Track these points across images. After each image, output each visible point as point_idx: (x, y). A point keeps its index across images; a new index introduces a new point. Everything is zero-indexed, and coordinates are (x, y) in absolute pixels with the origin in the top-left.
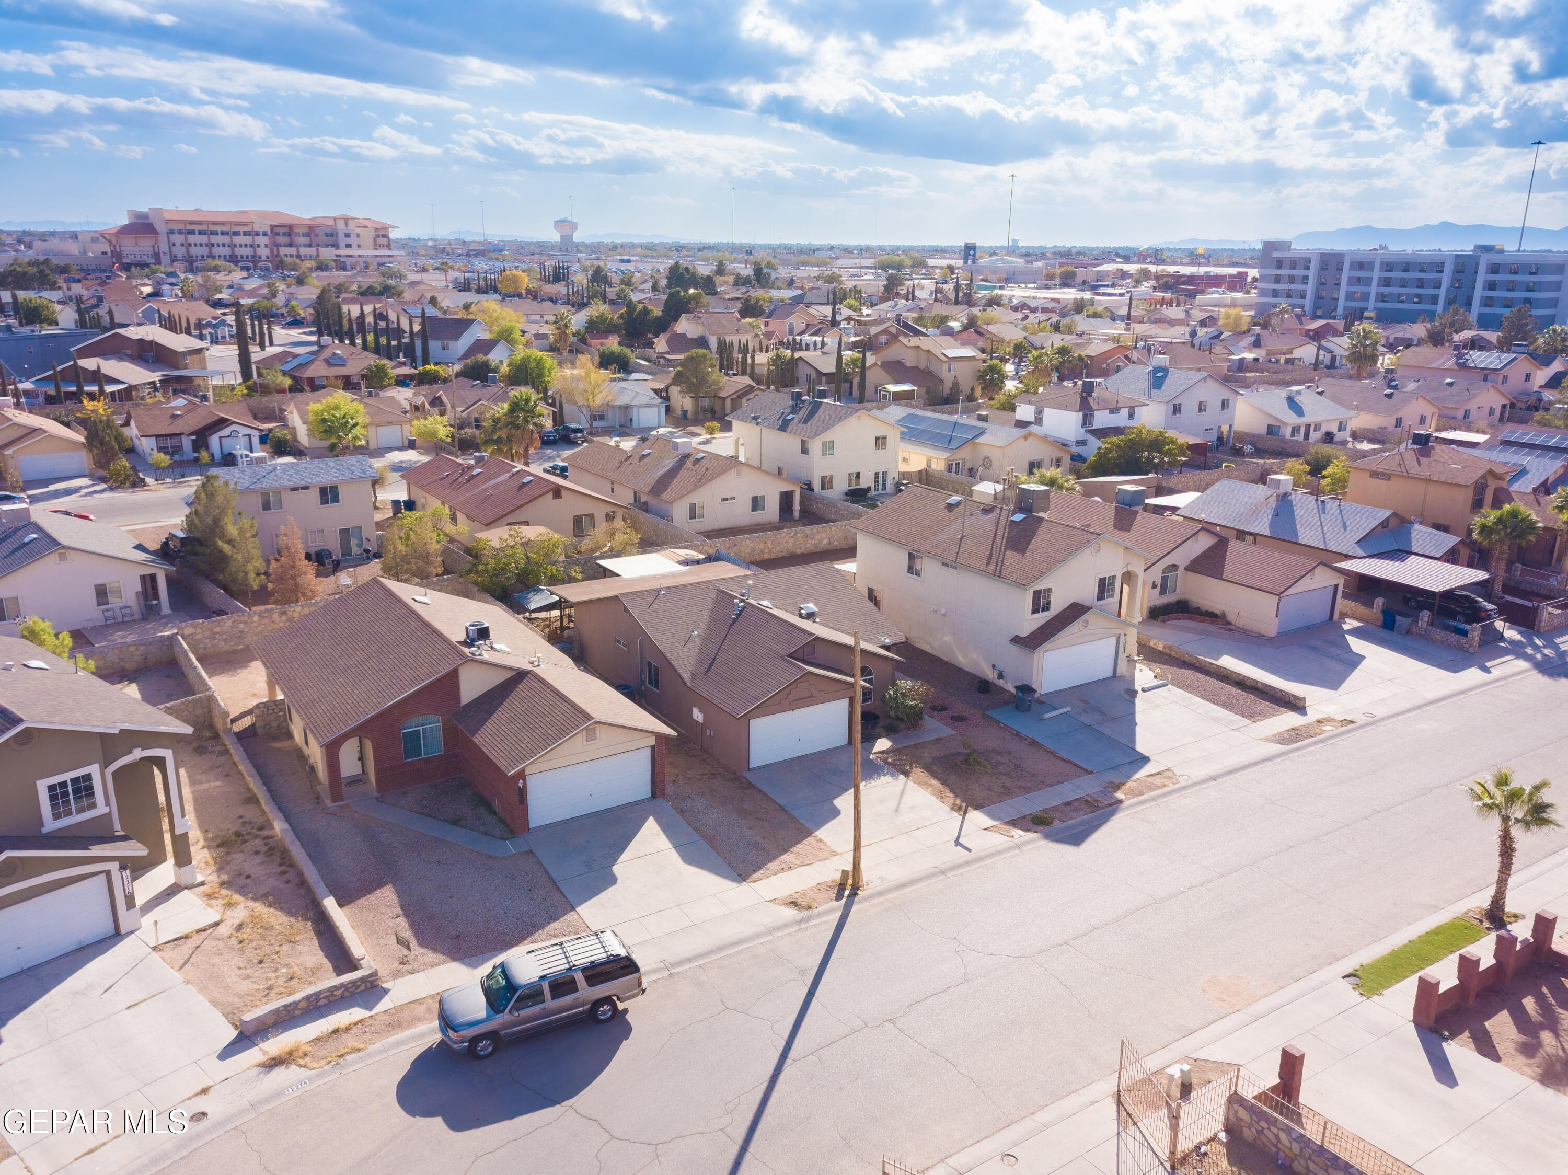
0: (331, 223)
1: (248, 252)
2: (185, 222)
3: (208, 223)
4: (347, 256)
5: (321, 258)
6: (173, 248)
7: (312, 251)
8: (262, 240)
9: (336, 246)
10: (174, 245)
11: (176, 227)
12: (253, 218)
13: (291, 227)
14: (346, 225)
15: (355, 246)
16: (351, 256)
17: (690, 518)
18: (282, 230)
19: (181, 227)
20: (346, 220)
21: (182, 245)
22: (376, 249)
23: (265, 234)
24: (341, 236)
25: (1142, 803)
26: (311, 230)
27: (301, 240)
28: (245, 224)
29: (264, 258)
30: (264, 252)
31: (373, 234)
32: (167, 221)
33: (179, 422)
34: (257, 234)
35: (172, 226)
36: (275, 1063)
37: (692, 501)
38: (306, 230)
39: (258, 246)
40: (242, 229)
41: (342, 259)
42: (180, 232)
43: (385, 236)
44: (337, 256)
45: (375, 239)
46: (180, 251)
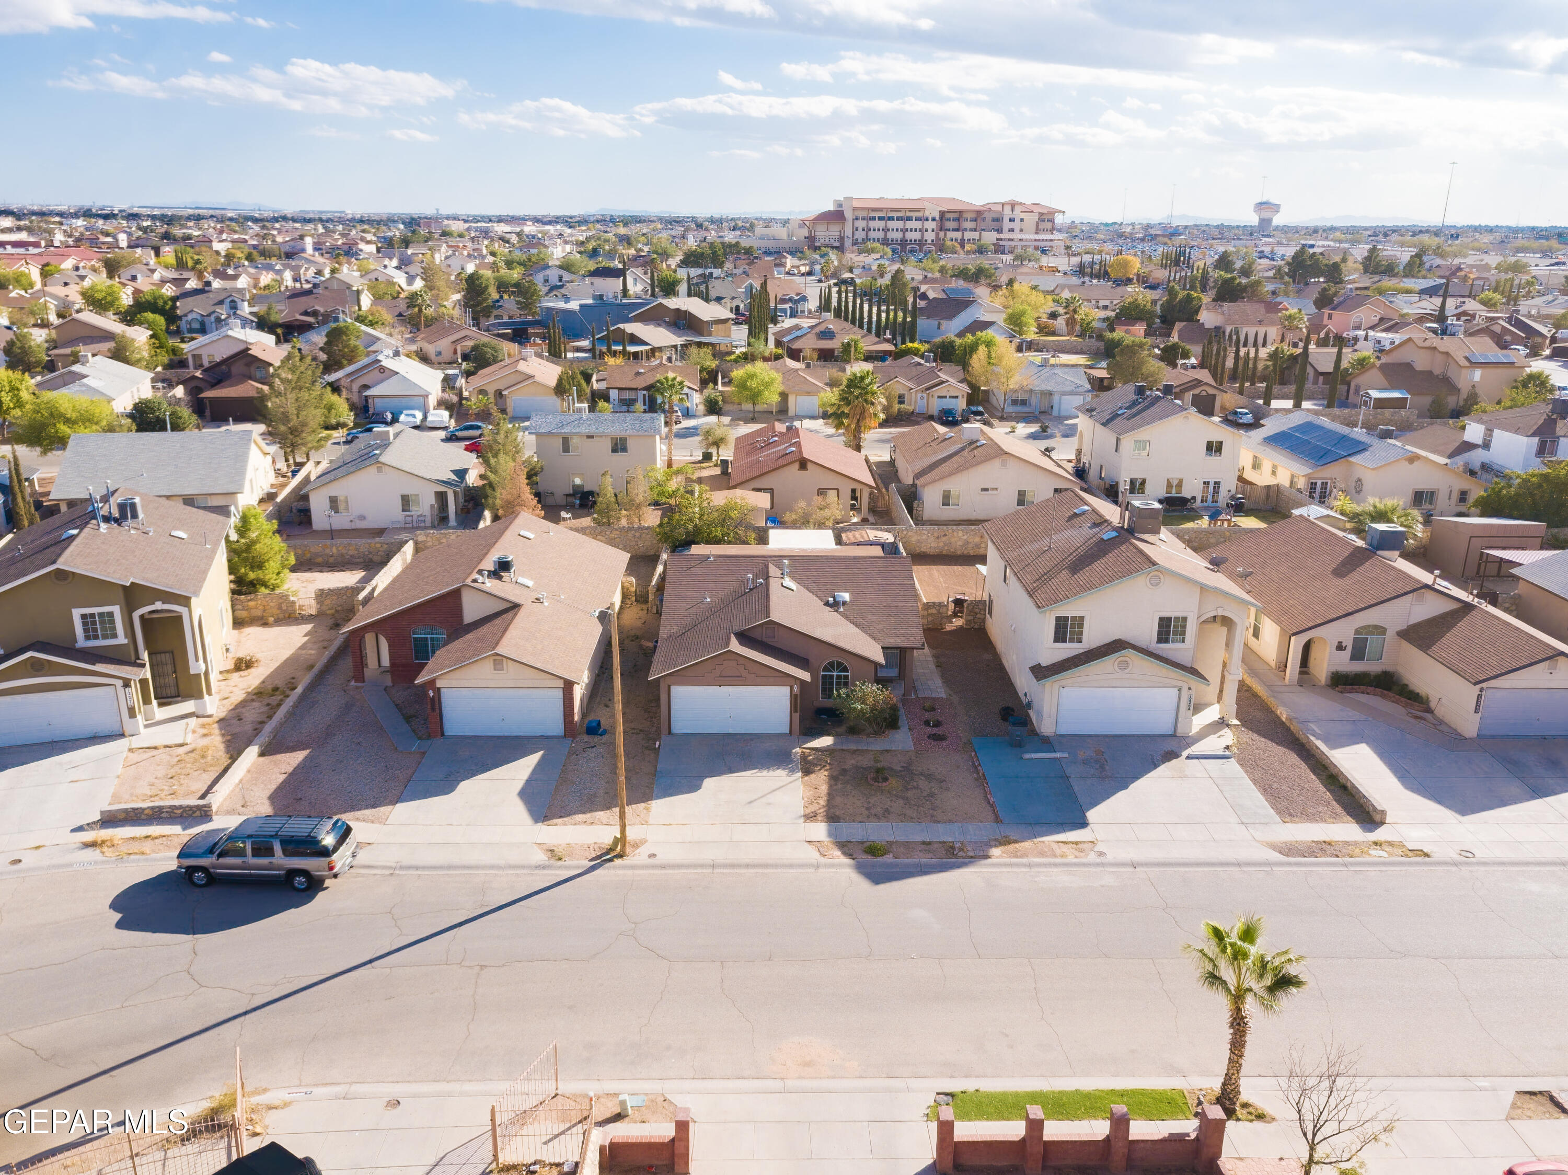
0: (999, 208)
1: (916, 236)
2: (868, 209)
3: (887, 209)
4: (1009, 240)
5: (982, 242)
6: (856, 233)
7: (975, 235)
8: (931, 225)
9: (999, 231)
10: (857, 229)
11: (860, 214)
12: (926, 205)
13: (961, 212)
14: (1013, 210)
15: (1017, 230)
16: (1012, 240)
17: (943, 505)
18: (951, 216)
19: (865, 214)
20: (1013, 205)
21: (863, 230)
22: (1037, 233)
23: (934, 219)
24: (1006, 220)
25: (1017, 865)
26: (978, 215)
27: (968, 225)
28: (918, 210)
29: (929, 241)
30: (930, 236)
31: (1036, 218)
32: (855, 209)
33: (639, 378)
34: (927, 219)
35: (857, 214)
36: (93, 845)
37: (946, 488)
38: (974, 216)
39: (926, 231)
40: (914, 215)
41: (1001, 243)
42: (863, 219)
43: (1052, 221)
44: (998, 239)
45: (1037, 223)
46: (860, 235)
